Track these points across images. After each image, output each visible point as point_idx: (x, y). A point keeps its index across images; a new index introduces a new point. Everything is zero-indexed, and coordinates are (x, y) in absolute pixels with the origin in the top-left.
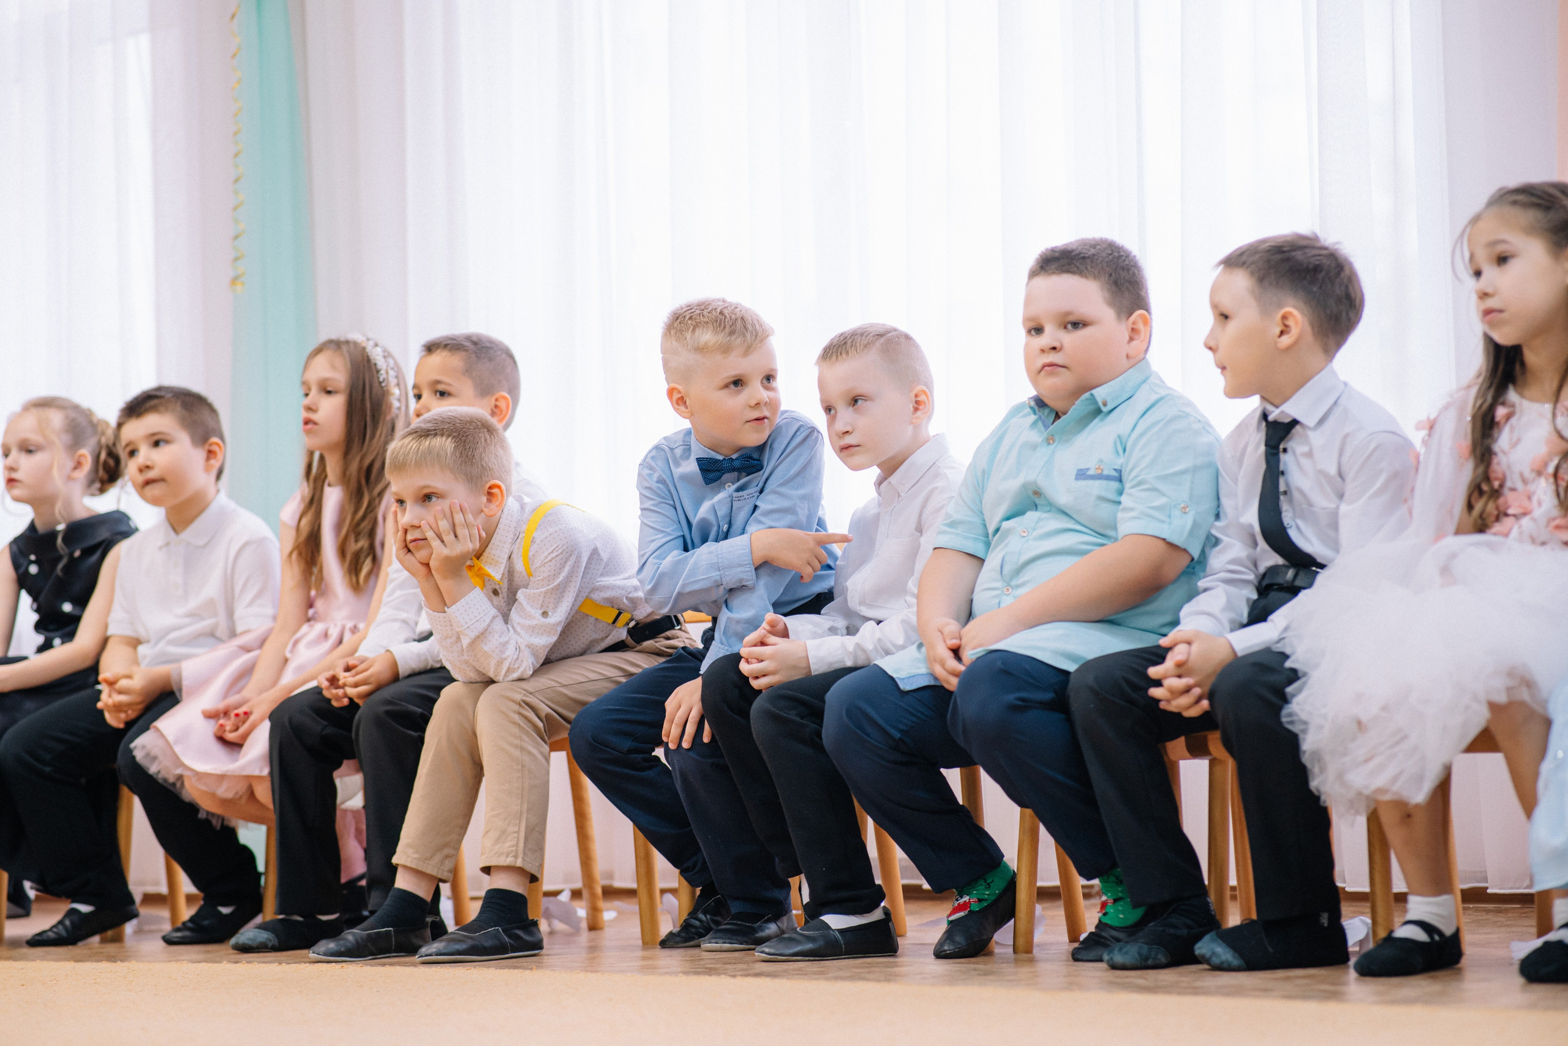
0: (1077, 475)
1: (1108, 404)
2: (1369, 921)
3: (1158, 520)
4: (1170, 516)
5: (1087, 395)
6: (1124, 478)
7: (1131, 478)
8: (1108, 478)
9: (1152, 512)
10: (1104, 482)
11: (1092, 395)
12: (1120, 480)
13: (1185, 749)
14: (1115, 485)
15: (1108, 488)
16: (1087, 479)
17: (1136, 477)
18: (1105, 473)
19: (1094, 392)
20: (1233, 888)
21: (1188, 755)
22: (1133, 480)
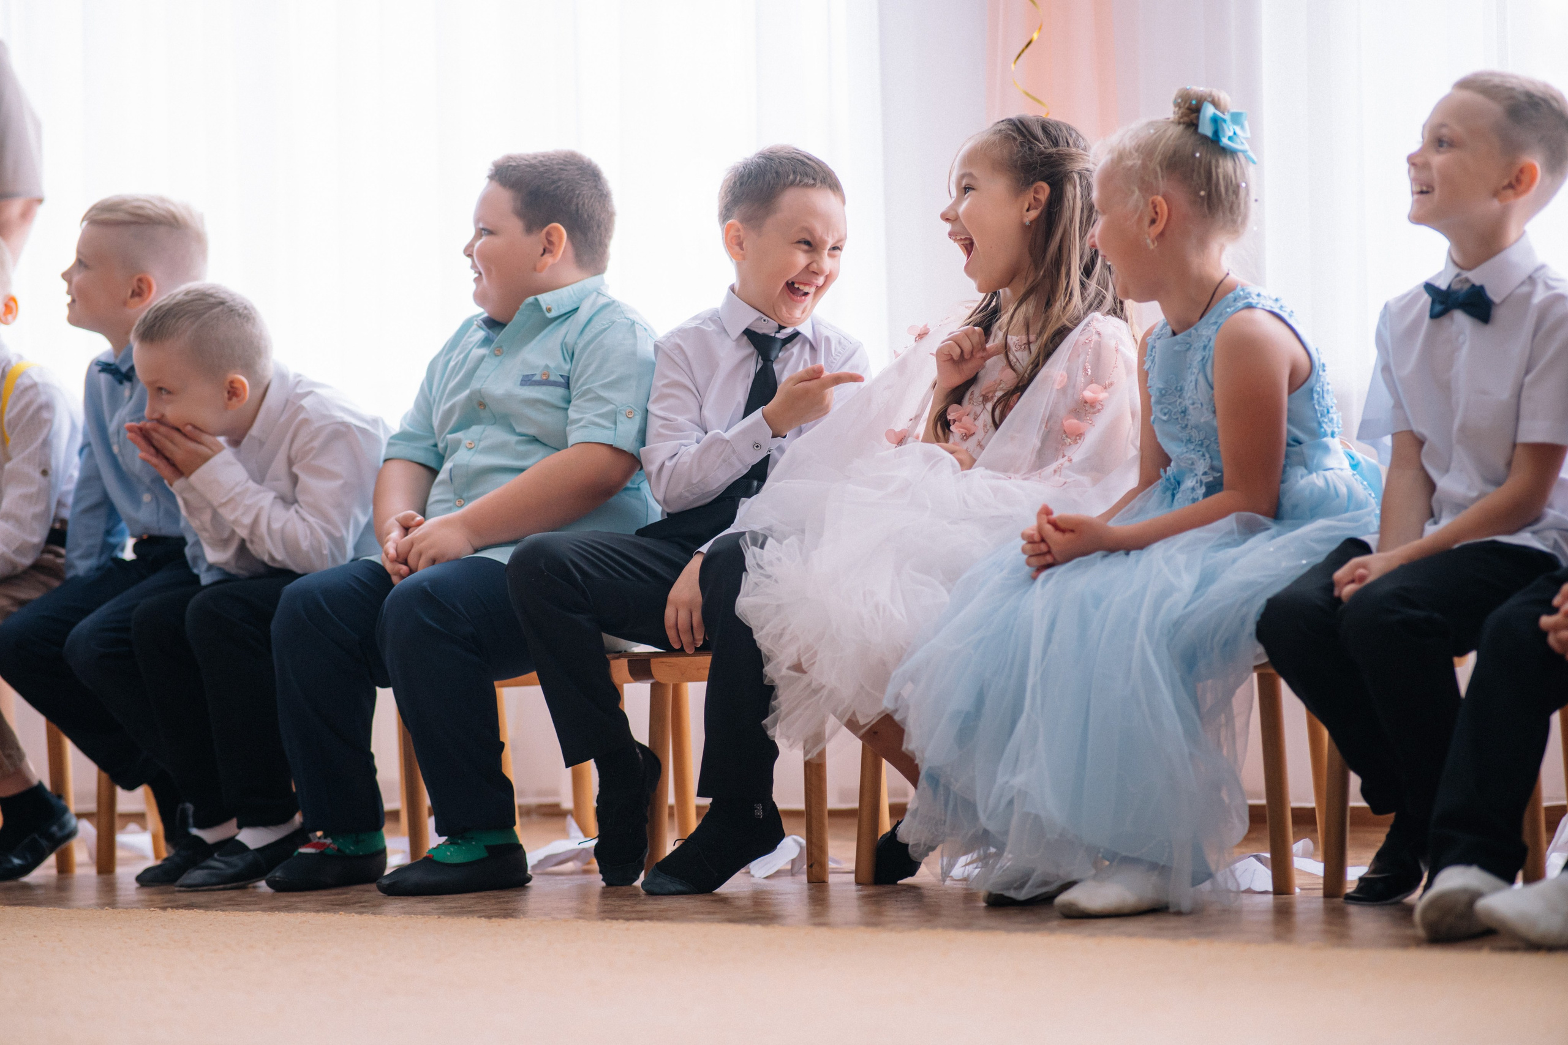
0: (522, 380)
1: (553, 310)
2: (803, 842)
3: (604, 427)
4: (615, 423)
5: (531, 299)
6: (572, 385)
7: (578, 386)
8: (554, 384)
9: (597, 420)
10: (551, 388)
11: (536, 300)
12: (567, 385)
13: (628, 673)
14: (561, 391)
15: (553, 394)
16: (532, 385)
17: (582, 385)
18: (552, 378)
19: (540, 297)
20: (671, 808)
21: (631, 679)
22: (579, 388)
